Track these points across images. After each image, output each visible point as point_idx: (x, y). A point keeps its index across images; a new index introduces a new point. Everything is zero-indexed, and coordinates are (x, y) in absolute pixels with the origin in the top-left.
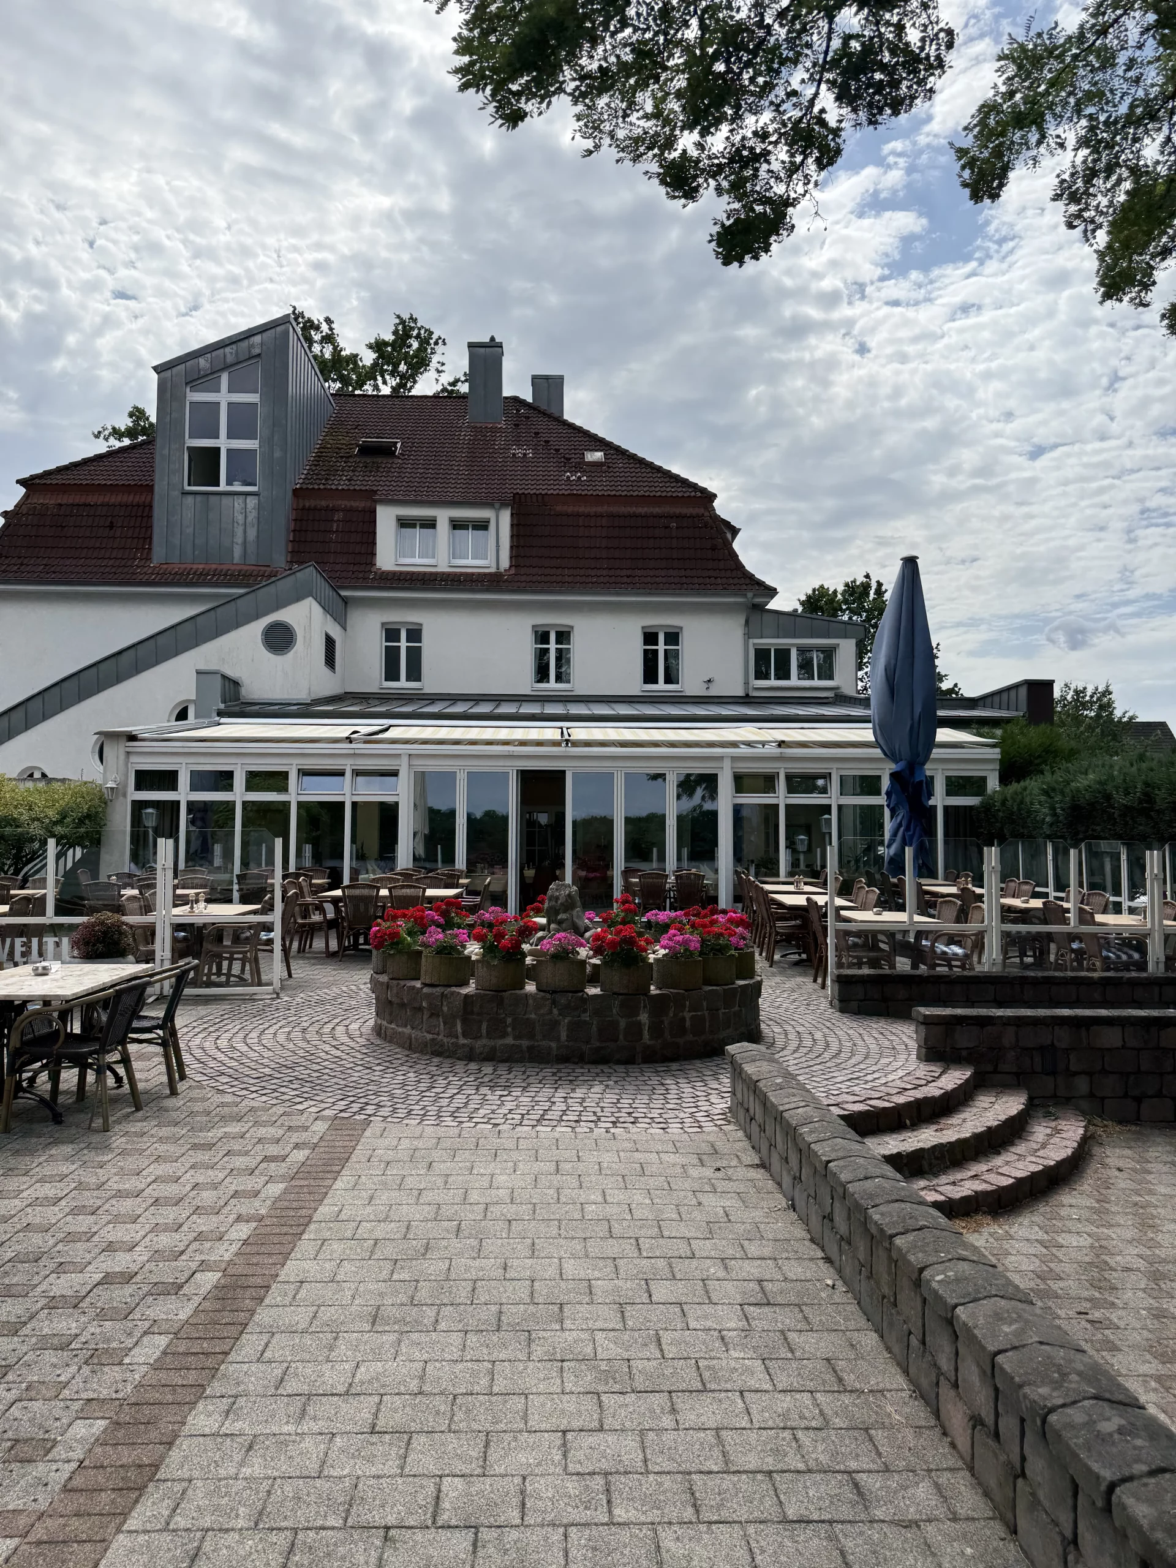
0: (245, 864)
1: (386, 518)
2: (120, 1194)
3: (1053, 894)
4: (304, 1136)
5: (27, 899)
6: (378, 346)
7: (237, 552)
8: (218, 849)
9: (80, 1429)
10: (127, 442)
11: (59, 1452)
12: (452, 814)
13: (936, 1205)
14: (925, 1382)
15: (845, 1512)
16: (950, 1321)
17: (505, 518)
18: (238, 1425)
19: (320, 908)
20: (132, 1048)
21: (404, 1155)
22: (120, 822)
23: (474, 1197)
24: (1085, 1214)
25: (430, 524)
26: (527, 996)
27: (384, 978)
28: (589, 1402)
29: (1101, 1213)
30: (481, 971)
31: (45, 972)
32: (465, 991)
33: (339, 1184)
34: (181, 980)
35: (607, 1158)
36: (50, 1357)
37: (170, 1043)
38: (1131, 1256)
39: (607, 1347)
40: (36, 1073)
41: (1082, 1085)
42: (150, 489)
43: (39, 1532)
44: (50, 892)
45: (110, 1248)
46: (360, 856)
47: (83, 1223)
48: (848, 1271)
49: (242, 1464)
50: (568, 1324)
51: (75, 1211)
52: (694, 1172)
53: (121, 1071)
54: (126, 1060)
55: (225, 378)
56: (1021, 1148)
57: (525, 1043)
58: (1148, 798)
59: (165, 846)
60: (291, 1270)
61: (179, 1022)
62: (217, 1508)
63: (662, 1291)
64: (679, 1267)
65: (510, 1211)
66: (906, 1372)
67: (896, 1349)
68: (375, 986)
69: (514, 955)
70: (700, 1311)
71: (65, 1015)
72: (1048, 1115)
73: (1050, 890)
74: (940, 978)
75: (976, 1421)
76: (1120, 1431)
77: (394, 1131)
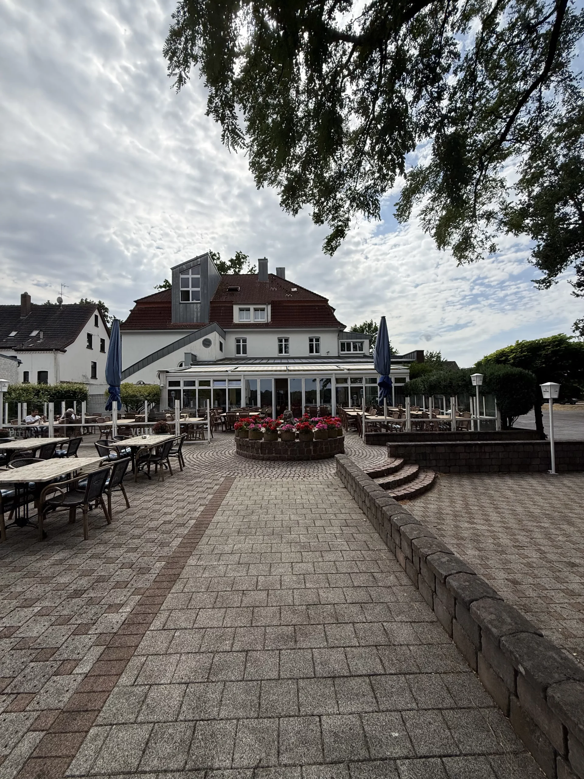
0: (199, 407)
1: (236, 308)
2: (167, 499)
3: (424, 410)
4: (218, 482)
5: (140, 417)
6: (231, 261)
7: (195, 319)
8: (192, 402)
9: (158, 565)
10: (163, 289)
11: (152, 571)
12: (256, 391)
13: (394, 497)
14: (392, 548)
15: (371, 584)
16: (399, 531)
17: (269, 307)
18: (202, 563)
19: (220, 418)
20: (170, 458)
21: (245, 487)
22: (165, 396)
23: (265, 498)
24: (435, 499)
25: (248, 310)
26: (279, 442)
27: (238, 438)
28: (298, 555)
29: (439, 499)
30: (265, 435)
31: (145, 438)
32: (261, 441)
33: (228, 495)
34: (183, 439)
35: (302, 487)
36: (149, 545)
37: (180, 457)
38: (448, 510)
39: (303, 539)
40: (144, 466)
41: (434, 463)
42: (170, 302)
43: (147, 594)
44: (146, 415)
45: (165, 514)
46: (231, 404)
47: (157, 507)
48: (369, 517)
49: (203, 573)
50: (292, 533)
51: (155, 504)
52: (326, 490)
53: (167, 465)
54: (168, 462)
55: (190, 270)
56: (417, 481)
57: (278, 455)
58: (451, 383)
59: (177, 402)
60: (215, 519)
61: (182, 451)
62: (196, 586)
63: (318, 523)
64: (323, 516)
65: (275, 502)
66: (387, 545)
67: (383, 537)
68: (236, 440)
69: (275, 431)
70: (329, 528)
71: (151, 449)
72: (424, 471)
73: (424, 409)
74: (394, 434)
75: (407, 558)
76: (448, 561)
77: (243, 480)
